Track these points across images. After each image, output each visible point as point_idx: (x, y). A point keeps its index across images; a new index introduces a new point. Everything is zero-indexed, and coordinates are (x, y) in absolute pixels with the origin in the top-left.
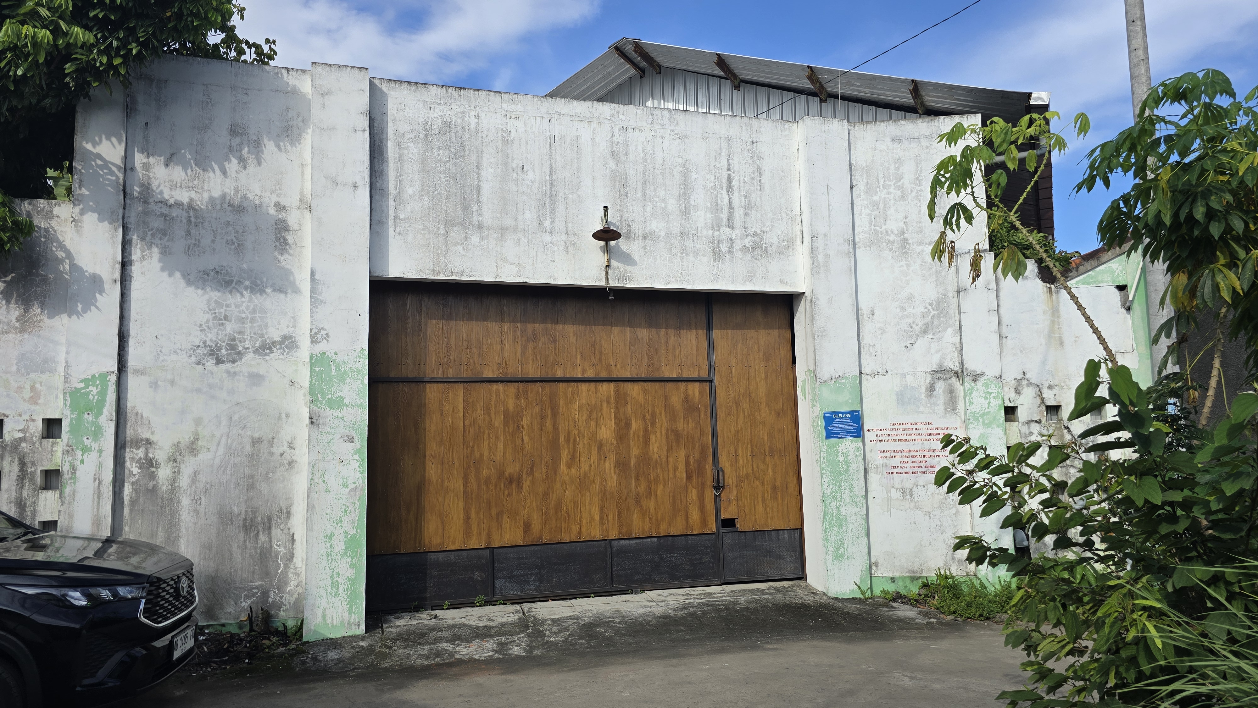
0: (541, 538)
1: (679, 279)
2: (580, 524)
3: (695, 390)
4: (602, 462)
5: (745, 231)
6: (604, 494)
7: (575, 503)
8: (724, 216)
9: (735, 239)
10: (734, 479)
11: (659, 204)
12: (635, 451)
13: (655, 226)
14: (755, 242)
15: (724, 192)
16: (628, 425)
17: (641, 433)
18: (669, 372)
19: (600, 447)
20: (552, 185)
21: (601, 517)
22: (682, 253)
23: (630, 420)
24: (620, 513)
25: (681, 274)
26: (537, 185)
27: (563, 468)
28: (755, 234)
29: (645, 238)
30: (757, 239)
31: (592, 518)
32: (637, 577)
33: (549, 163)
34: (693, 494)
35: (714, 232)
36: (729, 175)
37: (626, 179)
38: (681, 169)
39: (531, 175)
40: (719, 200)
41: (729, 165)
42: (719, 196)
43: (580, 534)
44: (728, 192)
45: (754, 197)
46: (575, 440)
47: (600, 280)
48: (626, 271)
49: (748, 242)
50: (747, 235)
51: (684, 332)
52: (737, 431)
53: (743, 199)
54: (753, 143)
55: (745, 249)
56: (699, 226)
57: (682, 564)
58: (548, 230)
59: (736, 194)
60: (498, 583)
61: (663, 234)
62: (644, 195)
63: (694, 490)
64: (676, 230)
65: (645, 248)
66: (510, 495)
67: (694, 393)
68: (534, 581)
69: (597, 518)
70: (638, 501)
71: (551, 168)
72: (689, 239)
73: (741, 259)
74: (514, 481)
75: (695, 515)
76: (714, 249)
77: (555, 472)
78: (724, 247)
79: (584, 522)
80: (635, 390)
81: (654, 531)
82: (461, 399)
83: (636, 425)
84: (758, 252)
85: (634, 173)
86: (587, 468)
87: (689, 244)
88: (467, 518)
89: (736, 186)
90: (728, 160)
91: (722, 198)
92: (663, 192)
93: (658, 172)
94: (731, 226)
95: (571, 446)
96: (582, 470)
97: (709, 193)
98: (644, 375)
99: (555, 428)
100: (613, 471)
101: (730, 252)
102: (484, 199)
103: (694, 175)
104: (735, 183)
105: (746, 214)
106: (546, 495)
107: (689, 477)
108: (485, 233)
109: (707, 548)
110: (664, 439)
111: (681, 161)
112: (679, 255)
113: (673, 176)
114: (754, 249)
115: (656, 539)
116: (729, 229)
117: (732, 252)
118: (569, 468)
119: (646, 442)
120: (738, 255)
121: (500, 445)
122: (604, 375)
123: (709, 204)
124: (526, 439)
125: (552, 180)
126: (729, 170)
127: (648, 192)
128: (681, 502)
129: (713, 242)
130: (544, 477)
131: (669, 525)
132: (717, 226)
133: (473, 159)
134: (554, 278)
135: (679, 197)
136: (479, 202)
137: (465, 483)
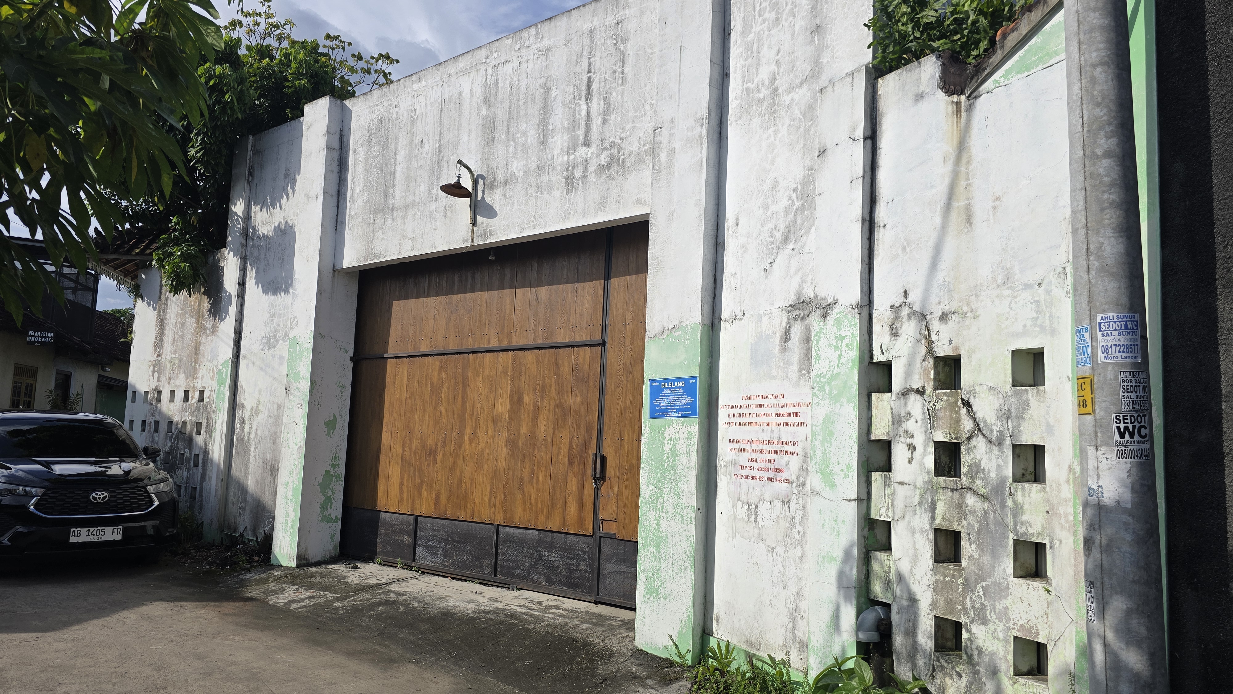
0: (446, 512)
1: (532, 224)
2: (474, 503)
3: (585, 355)
4: (496, 439)
5: (602, 145)
6: (495, 475)
7: (471, 480)
8: (581, 133)
9: (591, 158)
10: (617, 470)
11: (520, 140)
12: (524, 429)
13: (517, 167)
14: (612, 156)
15: (583, 102)
16: (520, 400)
17: (531, 408)
18: (561, 338)
19: (495, 421)
20: (440, 151)
21: (490, 499)
22: (537, 192)
23: (523, 394)
24: (505, 497)
25: (535, 217)
26: (430, 155)
27: (466, 444)
28: (613, 145)
29: (506, 183)
30: (614, 151)
31: (483, 498)
32: (518, 572)
33: (439, 129)
34: (573, 485)
35: (569, 157)
36: (589, 78)
37: (494, 122)
38: (542, 91)
39: (426, 147)
40: (577, 114)
41: (590, 65)
42: (577, 109)
43: (473, 514)
44: (587, 100)
45: (615, 96)
46: (477, 414)
47: (466, 241)
48: (488, 226)
49: (604, 159)
50: (604, 150)
52: (625, 408)
53: (602, 103)
54: (618, 24)
55: (601, 168)
56: (555, 153)
57: (558, 567)
58: (434, 198)
59: (595, 99)
60: (419, 550)
61: (521, 174)
62: (508, 134)
63: (574, 479)
64: (533, 166)
65: (505, 195)
66: (428, 466)
67: (584, 360)
68: (441, 554)
69: (487, 499)
70: (521, 486)
71: (440, 133)
72: (544, 172)
73: (595, 183)
74: (432, 453)
75: (572, 510)
76: (567, 178)
77: (460, 448)
78: (578, 174)
79: (477, 501)
80: (529, 357)
81: (533, 522)
82: (406, 373)
83: (528, 399)
84: (615, 168)
85: (501, 113)
86: (484, 445)
87: (545, 178)
88: (402, 484)
89: (595, 90)
90: (590, 58)
91: (580, 111)
92: (525, 125)
93: (521, 103)
94: (587, 144)
95: (474, 420)
96: (480, 446)
97: (567, 110)
98: (540, 342)
99: (464, 402)
100: (504, 450)
101: (584, 177)
102: (397, 182)
103: (554, 93)
104: (594, 86)
105: (604, 122)
106: (453, 468)
107: (571, 463)
108: (395, 214)
109: (585, 552)
110: (551, 417)
111: (541, 81)
112: (534, 195)
113: (535, 102)
114: (609, 165)
115: (536, 532)
116: (584, 148)
117: (587, 176)
118: (470, 443)
119: (535, 419)
120: (592, 178)
121: (427, 417)
122: (505, 344)
123: (566, 124)
124: (443, 412)
125: (440, 146)
126: (589, 72)
127: (512, 130)
128: (561, 492)
129: (567, 170)
130: (452, 451)
131: (547, 518)
132: (572, 149)
133: (393, 147)
134: (434, 246)
135: (539, 125)
136: (394, 186)
137: (403, 451)
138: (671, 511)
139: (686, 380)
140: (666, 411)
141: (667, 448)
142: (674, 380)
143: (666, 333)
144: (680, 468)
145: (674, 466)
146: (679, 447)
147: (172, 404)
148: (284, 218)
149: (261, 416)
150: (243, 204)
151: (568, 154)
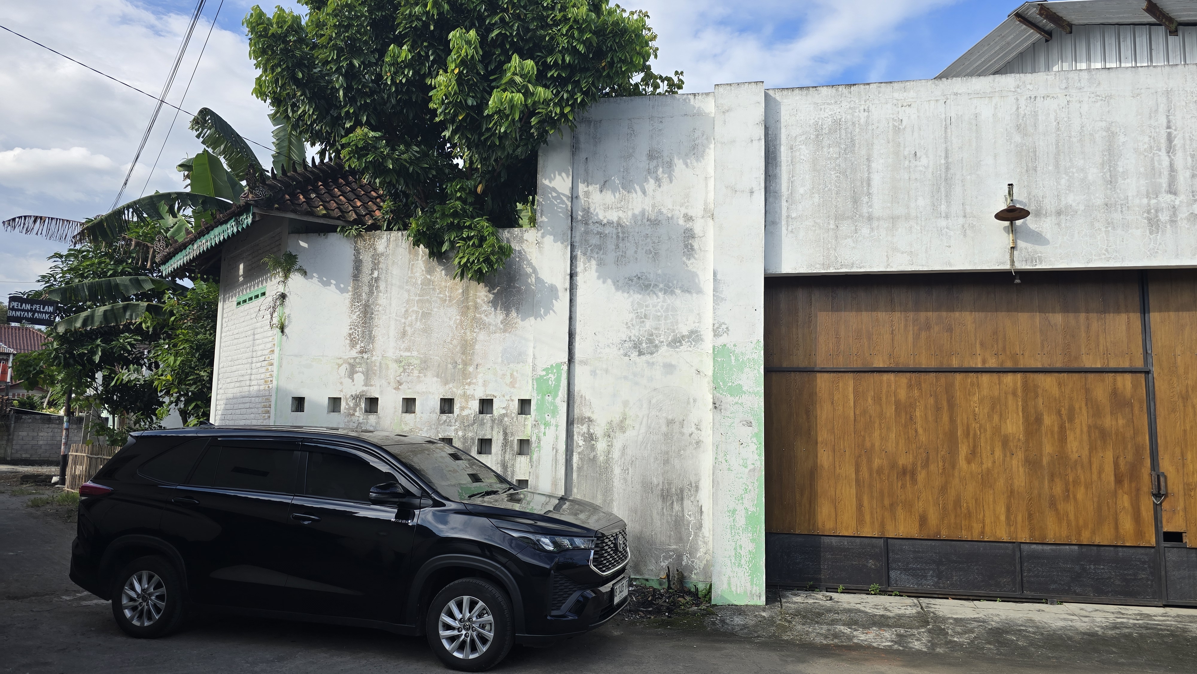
0: (939, 533)
1: (1103, 257)
2: (983, 522)
3: (1126, 382)
4: (1008, 459)
5: (1193, 196)
6: (1011, 493)
7: (976, 500)
8: (1164, 181)
9: (1179, 206)
10: (1181, 487)
11: (1076, 175)
12: (1048, 448)
13: (1071, 199)
15: (1163, 153)
16: (1039, 420)
17: (1056, 429)
18: (1088, 362)
19: (1005, 442)
20: (947, 169)
21: (1008, 518)
22: (1107, 227)
23: (1042, 415)
24: (1030, 516)
25: (1107, 250)
26: (930, 170)
27: (962, 463)
29: (1059, 213)
31: (997, 518)
32: (1053, 586)
33: (944, 146)
34: (1125, 501)
35: (1149, 200)
36: (1169, 134)
37: (1035, 152)
38: (1104, 134)
39: (924, 161)
40: (1156, 163)
41: (1169, 122)
42: (1156, 158)
43: (983, 533)
44: (1168, 152)
46: (975, 434)
47: (1004, 263)
48: (1035, 252)
51: (1110, 318)
52: (1185, 431)
53: (1189, 159)
56: (1130, 194)
57: (1110, 578)
58: (943, 215)
59: (1180, 154)
60: (893, 574)
61: (1082, 207)
62: (1057, 166)
63: (1126, 497)
64: (1099, 202)
65: (1059, 224)
66: (903, 486)
67: (1124, 385)
68: (932, 576)
69: (1003, 518)
70: (1053, 504)
71: (947, 151)
72: (1116, 210)
73: (1188, 229)
74: (908, 473)
75: (1127, 525)
76: (1149, 220)
77: (953, 467)
78: (1164, 217)
79: (987, 521)
80: (1047, 382)
81: (1073, 538)
82: (851, 389)
83: (1048, 420)
85: (1044, 145)
86: (990, 465)
87: (1117, 216)
88: (860, 507)
89: (1179, 146)
90: (1167, 116)
91: (1159, 161)
92: (1082, 162)
93: (1075, 140)
94: (1173, 192)
95: (971, 440)
96: (985, 466)
97: (1142, 157)
98: (1059, 365)
99: (952, 420)
100: (1021, 470)
101: (1173, 221)
102: (874, 190)
103: (1122, 139)
104: (1177, 142)
106: (944, 489)
107: (1119, 480)
108: (875, 224)
109: (1144, 563)
110: (1085, 437)
111: (1104, 124)
112: (1103, 229)
113: (1095, 142)
115: (1076, 548)
116: (1170, 196)
117: (1176, 221)
118: (969, 462)
119: (1063, 439)
120: (1183, 224)
121: (893, 436)
122: (1009, 365)
123: (1142, 170)
124: (920, 431)
125: (947, 163)
126: (1169, 127)
127: (1062, 163)
128: (1109, 508)
129: (1149, 212)
130: (941, 471)
131: (1093, 533)
132: (1153, 193)
133: (863, 152)
134: (950, 264)
135: (1103, 164)
136: (869, 194)
137: (857, 471)
148: (653, 206)
149: (630, 434)
151: (1148, 198)
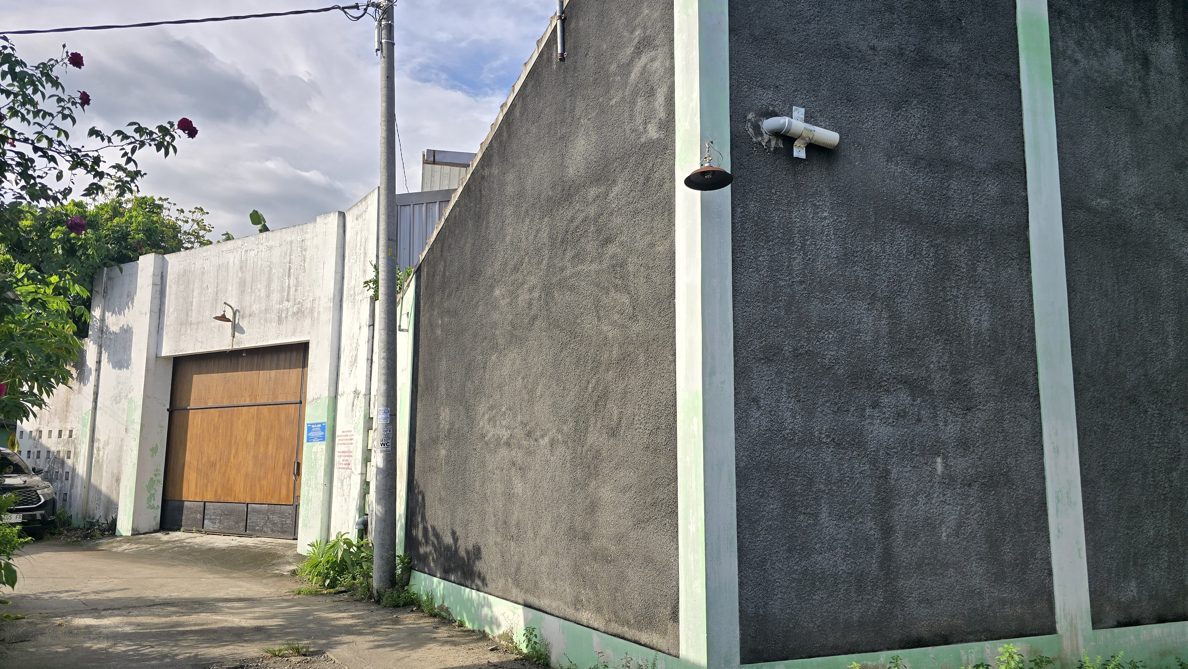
0: (220, 499)
1: (261, 340)
2: (235, 492)
4: (247, 455)
5: (295, 302)
6: (247, 475)
7: (234, 479)
8: (285, 294)
9: (289, 308)
11: (257, 293)
12: (262, 449)
13: (255, 307)
14: (299, 308)
15: (287, 278)
16: (260, 434)
17: (266, 438)
18: (282, 399)
19: (247, 446)
20: (217, 294)
21: (244, 489)
22: (264, 323)
23: (262, 430)
24: (251, 487)
25: (263, 336)
26: (211, 294)
27: (232, 459)
28: (299, 303)
29: (249, 316)
30: (300, 306)
31: (240, 489)
32: (257, 528)
33: (217, 281)
34: (284, 478)
35: (280, 306)
36: (290, 266)
37: (245, 282)
38: (268, 269)
39: (210, 290)
40: (284, 284)
41: (290, 259)
43: (234, 498)
45: (301, 278)
46: (238, 442)
47: (229, 346)
48: (240, 339)
49: (295, 309)
50: (295, 304)
53: (295, 280)
54: (303, 241)
55: (294, 314)
56: (274, 303)
57: (277, 523)
58: (211, 323)
59: (292, 278)
60: (206, 522)
61: (258, 312)
62: (251, 289)
63: (285, 476)
64: (263, 308)
65: (249, 322)
66: (211, 473)
67: (292, 411)
68: (218, 523)
69: (242, 490)
70: (259, 481)
71: (217, 283)
72: (268, 313)
73: (290, 321)
74: (213, 465)
75: (284, 492)
76: (279, 317)
77: (229, 461)
78: (284, 316)
79: (237, 491)
80: (264, 410)
81: (264, 500)
82: (199, 418)
83: (264, 433)
84: (300, 314)
85: (248, 277)
86: (241, 459)
87: (268, 316)
88: (197, 484)
89: (292, 273)
90: (290, 256)
91: (285, 282)
92: (260, 286)
93: (258, 273)
94: (288, 301)
95: (236, 445)
96: (239, 460)
97: (279, 281)
98: (271, 401)
99: (231, 435)
100: (251, 461)
101: (286, 317)
102: (193, 308)
103: (274, 271)
104: (292, 271)
105: (296, 290)
106: (225, 473)
107: (284, 467)
108: (192, 326)
109: (289, 514)
110: (275, 443)
111: (268, 263)
113: (265, 274)
114: (298, 312)
115: (266, 506)
118: (234, 459)
119: (267, 445)
120: (290, 318)
121: (211, 444)
122: (253, 403)
123: (279, 288)
124: (220, 441)
125: (217, 290)
126: (290, 263)
127: (253, 287)
128: (279, 483)
129: (279, 313)
130: (224, 463)
131: (272, 497)
132: (281, 302)
133: (192, 287)
134: (213, 347)
135: (266, 287)
136: (192, 310)
137: (198, 465)
138: (313, 486)
139: (321, 424)
140: (313, 439)
141: (313, 456)
142: (317, 424)
143: (315, 401)
144: (318, 466)
145: (316, 465)
146: (317, 456)
147: (50, 439)
148: (127, 322)
149: (110, 446)
150: (100, 311)
151: (280, 304)
